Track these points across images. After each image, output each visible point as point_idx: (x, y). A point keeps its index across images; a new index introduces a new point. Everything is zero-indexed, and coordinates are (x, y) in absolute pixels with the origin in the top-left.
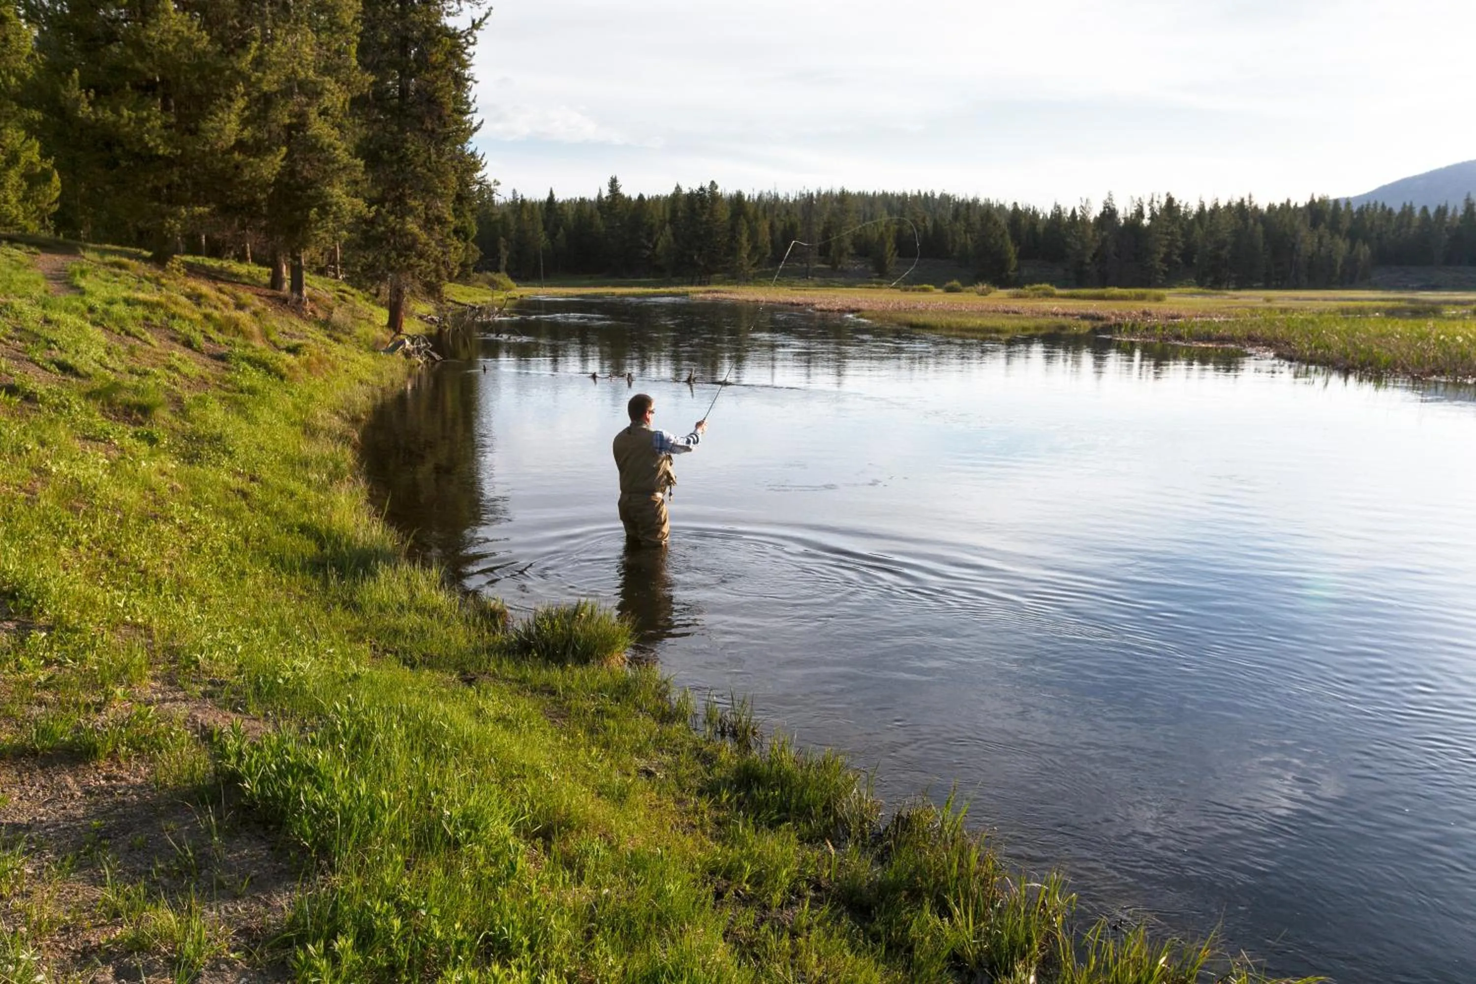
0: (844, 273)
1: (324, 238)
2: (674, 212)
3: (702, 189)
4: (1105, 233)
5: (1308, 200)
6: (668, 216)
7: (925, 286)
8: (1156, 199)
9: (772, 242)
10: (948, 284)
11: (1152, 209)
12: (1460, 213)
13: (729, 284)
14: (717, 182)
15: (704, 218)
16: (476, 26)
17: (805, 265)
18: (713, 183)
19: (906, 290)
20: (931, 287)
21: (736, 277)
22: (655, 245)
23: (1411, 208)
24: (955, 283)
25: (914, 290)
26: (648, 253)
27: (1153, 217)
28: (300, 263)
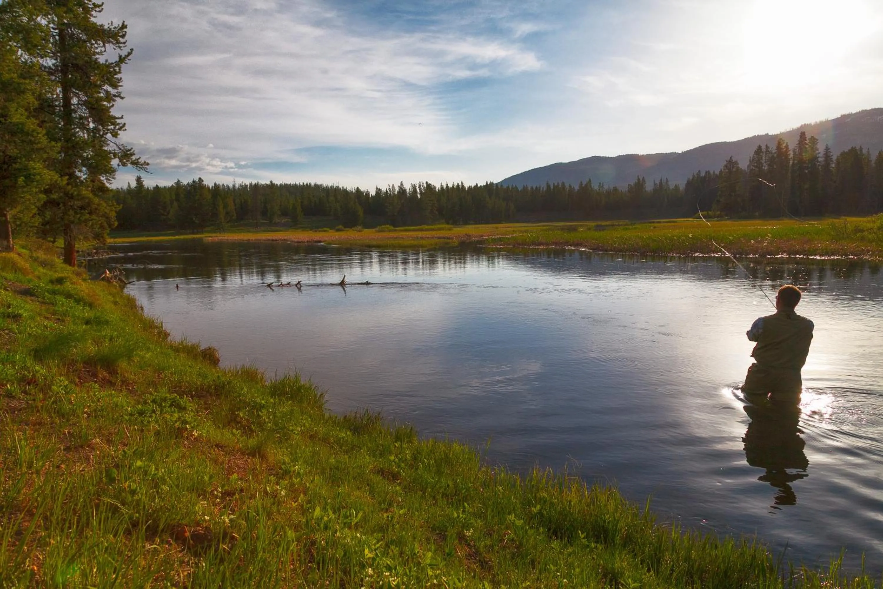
0: (276, 224)
1: (29, 200)
2: (177, 195)
3: (194, 182)
4: (403, 201)
5: (485, 184)
6: (174, 198)
7: (325, 229)
8: (422, 185)
9: (236, 210)
10: (337, 228)
11: (420, 189)
12: (545, 189)
13: (215, 232)
14: (202, 178)
15: (197, 198)
16: (122, 60)
17: (255, 221)
18: (200, 179)
19: (316, 231)
20: (328, 229)
21: (219, 229)
22: (168, 213)
23: (527, 187)
24: (340, 227)
25: (319, 231)
26: (165, 217)
27: (421, 193)
28: (7, 219)
